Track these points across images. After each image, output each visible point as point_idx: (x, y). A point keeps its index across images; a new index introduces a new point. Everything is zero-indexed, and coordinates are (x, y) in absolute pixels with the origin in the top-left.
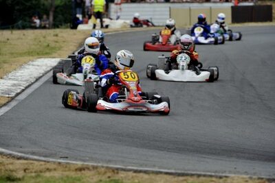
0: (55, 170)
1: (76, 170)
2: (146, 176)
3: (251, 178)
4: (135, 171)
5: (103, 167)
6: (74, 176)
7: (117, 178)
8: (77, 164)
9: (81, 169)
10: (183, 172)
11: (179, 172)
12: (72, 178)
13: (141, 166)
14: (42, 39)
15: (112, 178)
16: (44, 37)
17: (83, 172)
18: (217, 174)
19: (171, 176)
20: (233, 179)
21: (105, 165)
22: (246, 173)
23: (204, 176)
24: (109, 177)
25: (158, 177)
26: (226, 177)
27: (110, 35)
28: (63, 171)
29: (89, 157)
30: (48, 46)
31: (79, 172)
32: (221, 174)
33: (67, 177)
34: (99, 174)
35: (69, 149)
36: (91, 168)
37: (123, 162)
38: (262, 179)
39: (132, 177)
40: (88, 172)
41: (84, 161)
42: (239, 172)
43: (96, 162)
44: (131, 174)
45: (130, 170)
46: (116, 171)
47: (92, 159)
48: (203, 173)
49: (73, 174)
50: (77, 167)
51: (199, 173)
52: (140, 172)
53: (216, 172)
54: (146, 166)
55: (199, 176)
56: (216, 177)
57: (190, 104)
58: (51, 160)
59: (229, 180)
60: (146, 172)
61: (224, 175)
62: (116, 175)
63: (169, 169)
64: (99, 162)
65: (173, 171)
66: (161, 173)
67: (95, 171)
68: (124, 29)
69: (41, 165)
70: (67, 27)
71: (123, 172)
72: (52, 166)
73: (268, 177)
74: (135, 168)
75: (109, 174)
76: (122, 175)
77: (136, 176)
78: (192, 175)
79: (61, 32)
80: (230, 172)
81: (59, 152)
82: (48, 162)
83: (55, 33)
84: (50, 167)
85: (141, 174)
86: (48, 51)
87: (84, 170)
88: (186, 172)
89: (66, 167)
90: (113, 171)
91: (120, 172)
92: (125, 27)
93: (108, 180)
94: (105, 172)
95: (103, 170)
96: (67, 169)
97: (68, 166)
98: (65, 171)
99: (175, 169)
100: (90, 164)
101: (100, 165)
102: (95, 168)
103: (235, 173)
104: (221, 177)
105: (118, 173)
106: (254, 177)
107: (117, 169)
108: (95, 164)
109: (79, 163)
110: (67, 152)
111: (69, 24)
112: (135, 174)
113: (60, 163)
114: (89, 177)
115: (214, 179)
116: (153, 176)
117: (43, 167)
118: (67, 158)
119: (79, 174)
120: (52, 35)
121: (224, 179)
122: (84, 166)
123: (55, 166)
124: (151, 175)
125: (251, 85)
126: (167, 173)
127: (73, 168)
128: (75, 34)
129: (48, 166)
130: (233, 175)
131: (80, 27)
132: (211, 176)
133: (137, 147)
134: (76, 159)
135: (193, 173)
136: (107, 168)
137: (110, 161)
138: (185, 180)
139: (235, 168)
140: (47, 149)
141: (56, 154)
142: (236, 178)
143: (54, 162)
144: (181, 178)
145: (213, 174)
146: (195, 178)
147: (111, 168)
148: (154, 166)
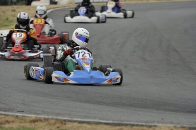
0: (13, 122)
1: (31, 122)
2: (89, 126)
3: (175, 127)
4: (80, 122)
5: (53, 119)
6: (28, 127)
7: (64, 128)
8: (31, 117)
9: (35, 121)
10: (119, 122)
11: (116, 122)
12: (27, 128)
13: (84, 117)
14: (2, 14)
15: (60, 128)
16: (4, 12)
17: (36, 123)
18: (147, 124)
19: (109, 126)
20: (160, 127)
21: (55, 117)
22: (171, 123)
23: (137, 125)
24: (58, 127)
25: (99, 127)
26: (155, 126)
27: (58, 10)
28: (20, 123)
29: (41, 111)
30: (7, 19)
31: (33, 124)
32: (150, 124)
33: (23, 127)
34: (50, 125)
35: (25, 104)
36: (43, 120)
37: (69, 115)
38: (184, 127)
39: (77, 127)
40: (41, 123)
41: (37, 114)
42: (165, 123)
43: (47, 115)
44: (76, 124)
45: (75, 121)
46: (63, 122)
47: (44, 113)
48: (136, 123)
49: (28, 125)
50: (31, 119)
51: (132, 123)
52: (84, 122)
53: (146, 122)
54: (89, 118)
55: (132, 125)
56: (146, 126)
57: (126, 67)
58: (10, 113)
59: (157, 129)
60: (88, 123)
61: (153, 124)
62: (64, 126)
63: (107, 120)
64: (50, 115)
65: (110, 122)
66: (101, 123)
67: (47, 122)
68: (70, 5)
69: (2, 118)
70: (22, 4)
71: (69, 123)
72: (11, 119)
73: (189, 126)
74: (80, 120)
75: (58, 125)
76: (69, 125)
77: (80, 127)
78: (126, 125)
79: (18, 8)
80: (158, 122)
81: (17, 107)
82: (8, 115)
83: (13, 9)
84: (8, 120)
85: (85, 125)
86: (7, 24)
87: (37, 121)
88: (122, 123)
89: (22, 119)
90: (61, 122)
91: (67, 123)
92: (71, 3)
93: (57, 129)
94: (55, 123)
95: (53, 121)
96: (23, 121)
97: (24, 118)
98: (22, 123)
99: (113, 120)
100: (43, 117)
101: (50, 117)
102: (46, 120)
103: (162, 123)
104: (150, 127)
105: (65, 124)
106: (178, 126)
107: (65, 121)
108: (46, 117)
109: (33, 116)
110: (24, 107)
111: (24, 1)
112: (79, 125)
113: (17, 116)
114: (41, 127)
115: (145, 128)
116: (94, 126)
117: (4, 119)
118: (23, 112)
119: (33, 125)
120: (10, 10)
121: (153, 127)
122: (38, 119)
123: (13, 119)
124: (93, 125)
125: (176, 51)
126: (106, 124)
127: (28, 120)
128: (29, 10)
129: (7, 118)
130: (160, 125)
131: (34, 3)
132: (142, 126)
133: (81, 102)
134: (31, 113)
135: (128, 123)
136: (56, 119)
137: (59, 114)
138: (121, 129)
139: (163, 119)
140: (7, 105)
141: (14, 109)
142: (163, 127)
143: (13, 116)
144: (118, 128)
145: (144, 124)
146: (129, 127)
147: (59, 120)
148: (95, 118)
